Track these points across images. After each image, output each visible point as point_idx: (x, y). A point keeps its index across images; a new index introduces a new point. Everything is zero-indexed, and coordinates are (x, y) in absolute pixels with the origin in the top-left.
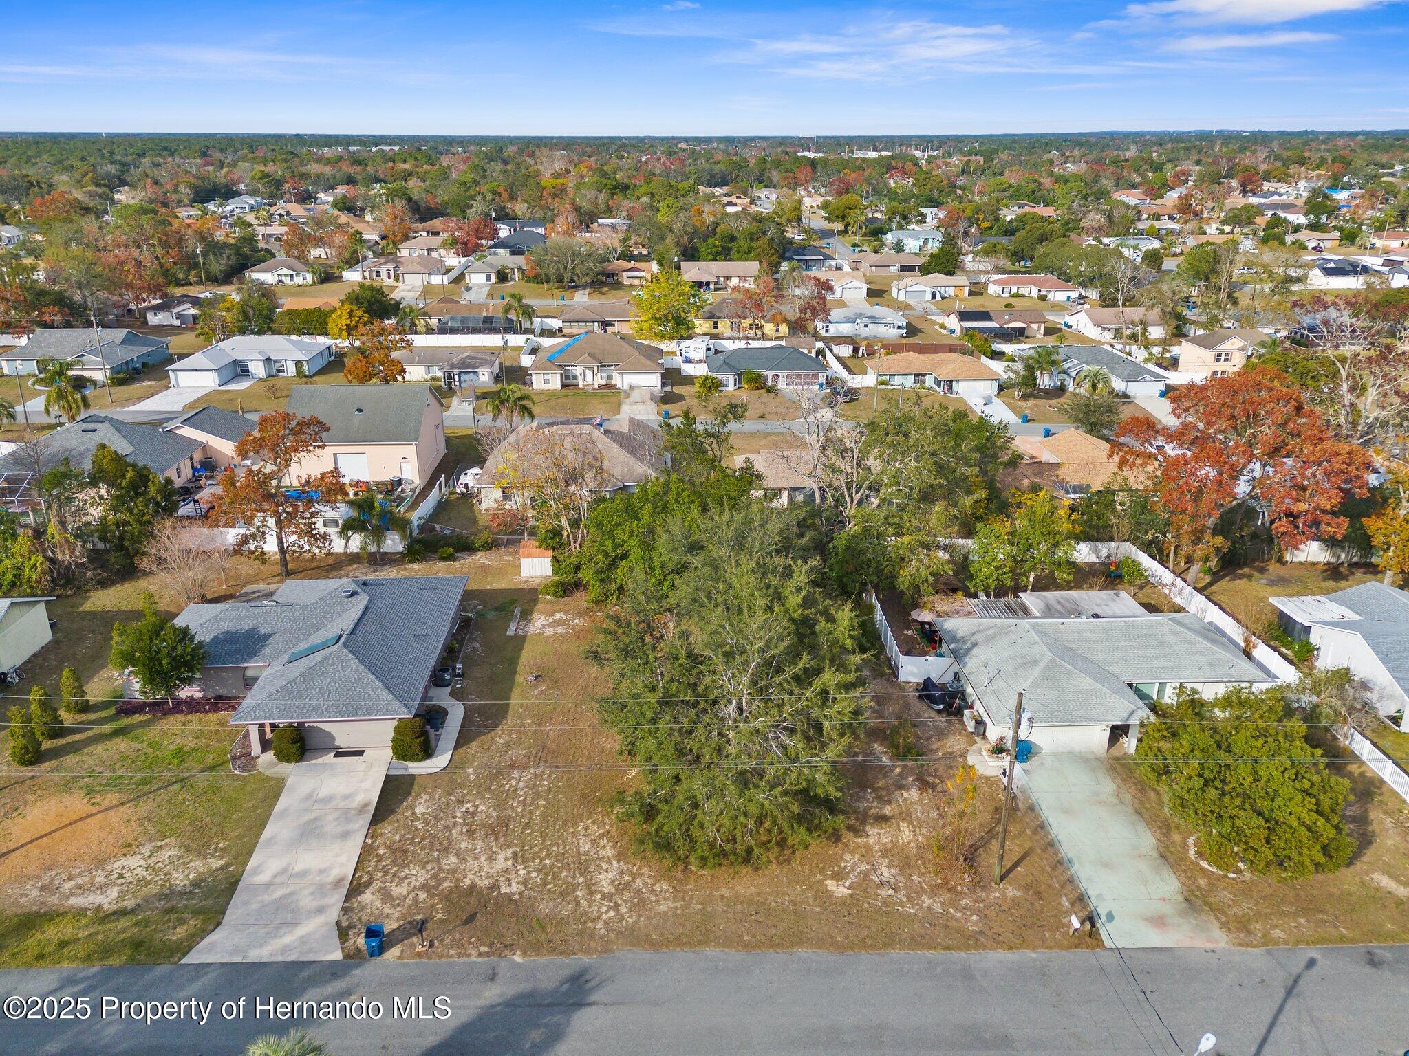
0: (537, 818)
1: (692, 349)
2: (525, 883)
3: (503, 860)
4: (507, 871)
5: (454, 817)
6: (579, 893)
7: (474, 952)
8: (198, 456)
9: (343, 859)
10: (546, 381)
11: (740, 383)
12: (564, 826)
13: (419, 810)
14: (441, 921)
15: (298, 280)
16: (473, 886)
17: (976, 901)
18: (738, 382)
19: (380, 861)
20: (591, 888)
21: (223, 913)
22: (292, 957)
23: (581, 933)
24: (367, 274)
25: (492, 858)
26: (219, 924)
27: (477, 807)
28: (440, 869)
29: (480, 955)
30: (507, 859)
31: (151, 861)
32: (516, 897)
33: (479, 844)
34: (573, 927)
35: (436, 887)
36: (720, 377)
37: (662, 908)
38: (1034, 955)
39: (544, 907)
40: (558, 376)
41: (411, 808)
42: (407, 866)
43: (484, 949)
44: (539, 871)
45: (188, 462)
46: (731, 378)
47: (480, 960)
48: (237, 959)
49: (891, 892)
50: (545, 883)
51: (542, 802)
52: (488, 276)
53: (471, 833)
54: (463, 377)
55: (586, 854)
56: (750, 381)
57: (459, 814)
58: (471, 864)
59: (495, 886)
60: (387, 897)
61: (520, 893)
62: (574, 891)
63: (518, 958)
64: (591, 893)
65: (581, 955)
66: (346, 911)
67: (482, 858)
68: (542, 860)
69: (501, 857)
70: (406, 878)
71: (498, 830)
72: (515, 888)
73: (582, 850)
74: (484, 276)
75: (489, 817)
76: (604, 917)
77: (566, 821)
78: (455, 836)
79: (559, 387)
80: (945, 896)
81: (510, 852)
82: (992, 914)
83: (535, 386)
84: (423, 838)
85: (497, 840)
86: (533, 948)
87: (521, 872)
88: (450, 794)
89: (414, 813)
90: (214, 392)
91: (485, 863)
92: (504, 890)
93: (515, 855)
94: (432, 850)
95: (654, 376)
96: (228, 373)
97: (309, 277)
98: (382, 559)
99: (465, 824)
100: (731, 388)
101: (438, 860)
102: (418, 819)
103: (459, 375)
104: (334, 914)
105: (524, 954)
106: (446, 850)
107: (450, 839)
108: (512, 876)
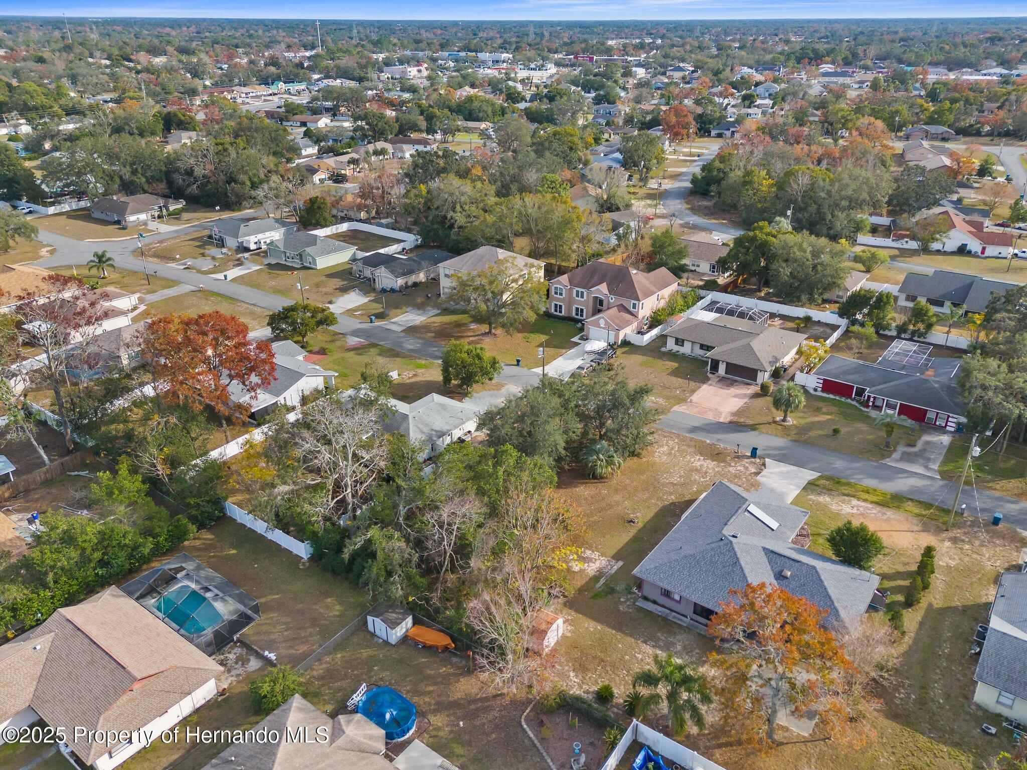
0: (677, 468)
6: (676, 449)
23: (684, 441)
25: (702, 465)
27: (699, 478)
34: (684, 443)
43: (718, 446)
51: (672, 471)
59: (705, 459)
60: (746, 468)
61: (697, 455)
63: (708, 441)
65: (688, 436)
68: (683, 460)
71: (695, 470)
73: (666, 457)
76: (672, 442)
77: (666, 464)
85: (697, 468)
87: (693, 459)
92: (702, 458)
101: (723, 471)
106: (718, 472)
107: (715, 474)
108: (697, 460)
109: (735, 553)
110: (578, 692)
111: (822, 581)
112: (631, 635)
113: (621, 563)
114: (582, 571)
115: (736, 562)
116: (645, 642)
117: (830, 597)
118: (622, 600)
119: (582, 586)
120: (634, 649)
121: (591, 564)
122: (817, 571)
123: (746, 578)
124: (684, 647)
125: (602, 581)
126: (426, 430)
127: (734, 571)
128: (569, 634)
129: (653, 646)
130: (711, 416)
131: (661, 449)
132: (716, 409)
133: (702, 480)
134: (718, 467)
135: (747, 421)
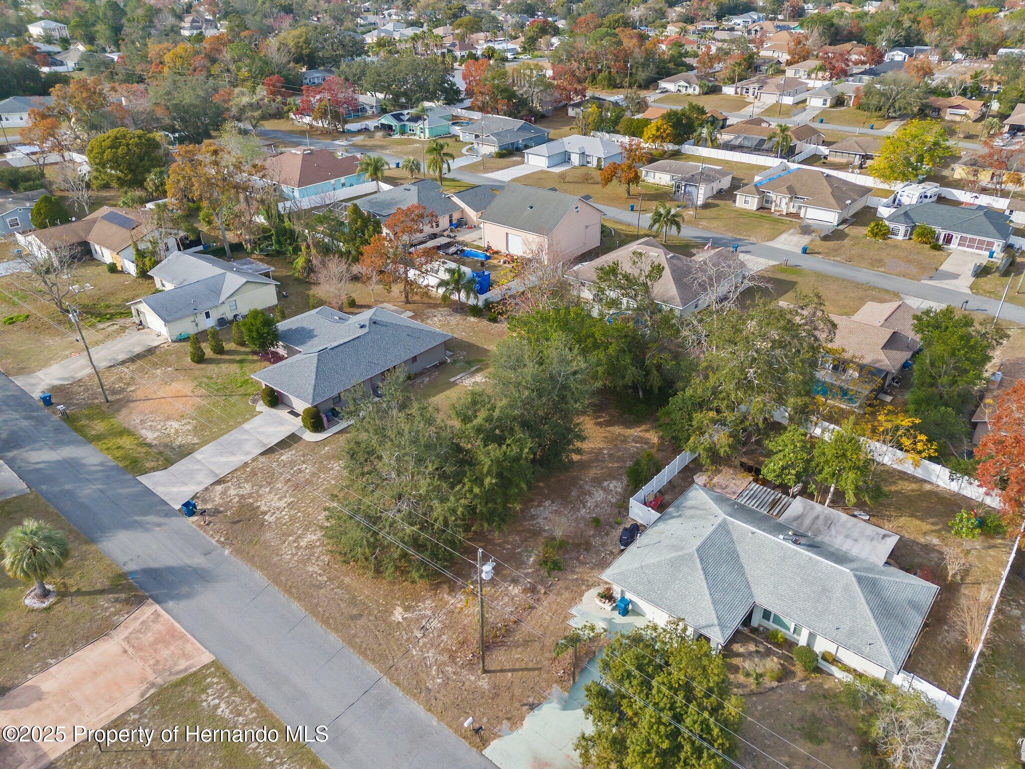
1: (905, 194)
2: (278, 519)
4: (278, 509)
5: (292, 469)
6: (291, 538)
7: (217, 539)
8: (456, 216)
10: (746, 202)
11: (911, 234)
13: (283, 457)
14: (226, 516)
15: (690, 91)
16: (258, 507)
17: (455, 673)
18: (909, 234)
19: (243, 473)
21: (172, 464)
22: (165, 499)
23: (265, 557)
24: (739, 90)
25: (280, 499)
26: (166, 468)
27: (306, 469)
28: (257, 491)
29: (218, 541)
30: (286, 503)
32: (266, 523)
33: (285, 488)
34: (267, 553)
35: (245, 499)
36: (892, 226)
38: (434, 723)
39: (269, 536)
40: (756, 200)
41: (282, 454)
42: (248, 482)
43: (222, 539)
44: (291, 516)
45: (447, 218)
46: (902, 229)
47: (215, 543)
48: (151, 488)
49: (420, 635)
50: (285, 524)
52: (825, 100)
53: (288, 481)
54: (688, 188)
56: (922, 235)
57: (295, 469)
58: (271, 496)
59: (265, 513)
60: (224, 493)
61: (270, 523)
62: (290, 536)
63: (227, 552)
64: (295, 541)
66: (205, 489)
67: (278, 496)
68: (299, 512)
69: (285, 500)
70: (241, 487)
71: (300, 485)
72: (272, 519)
74: (821, 101)
75: (304, 477)
76: (284, 556)
78: (281, 479)
79: (755, 208)
80: (444, 658)
81: (292, 499)
82: (451, 685)
83: (737, 205)
84: (268, 472)
85: (294, 490)
86: (239, 551)
87: (284, 513)
88: (304, 456)
89: (280, 458)
90: (542, 172)
91: (276, 499)
92: (266, 517)
93: (292, 502)
94: (265, 480)
95: (833, 214)
96: (557, 160)
97: (698, 89)
98: (462, 309)
99: (292, 475)
100: (900, 237)
101: (261, 487)
102: (278, 461)
103: (685, 186)
104: (201, 488)
105: (232, 552)
106: (270, 484)
107: (277, 479)
108: (278, 512)
130: (157, 627)
131: (314, 538)
132: (125, 651)
133: (304, 466)
134: (260, 496)
135: (106, 605)
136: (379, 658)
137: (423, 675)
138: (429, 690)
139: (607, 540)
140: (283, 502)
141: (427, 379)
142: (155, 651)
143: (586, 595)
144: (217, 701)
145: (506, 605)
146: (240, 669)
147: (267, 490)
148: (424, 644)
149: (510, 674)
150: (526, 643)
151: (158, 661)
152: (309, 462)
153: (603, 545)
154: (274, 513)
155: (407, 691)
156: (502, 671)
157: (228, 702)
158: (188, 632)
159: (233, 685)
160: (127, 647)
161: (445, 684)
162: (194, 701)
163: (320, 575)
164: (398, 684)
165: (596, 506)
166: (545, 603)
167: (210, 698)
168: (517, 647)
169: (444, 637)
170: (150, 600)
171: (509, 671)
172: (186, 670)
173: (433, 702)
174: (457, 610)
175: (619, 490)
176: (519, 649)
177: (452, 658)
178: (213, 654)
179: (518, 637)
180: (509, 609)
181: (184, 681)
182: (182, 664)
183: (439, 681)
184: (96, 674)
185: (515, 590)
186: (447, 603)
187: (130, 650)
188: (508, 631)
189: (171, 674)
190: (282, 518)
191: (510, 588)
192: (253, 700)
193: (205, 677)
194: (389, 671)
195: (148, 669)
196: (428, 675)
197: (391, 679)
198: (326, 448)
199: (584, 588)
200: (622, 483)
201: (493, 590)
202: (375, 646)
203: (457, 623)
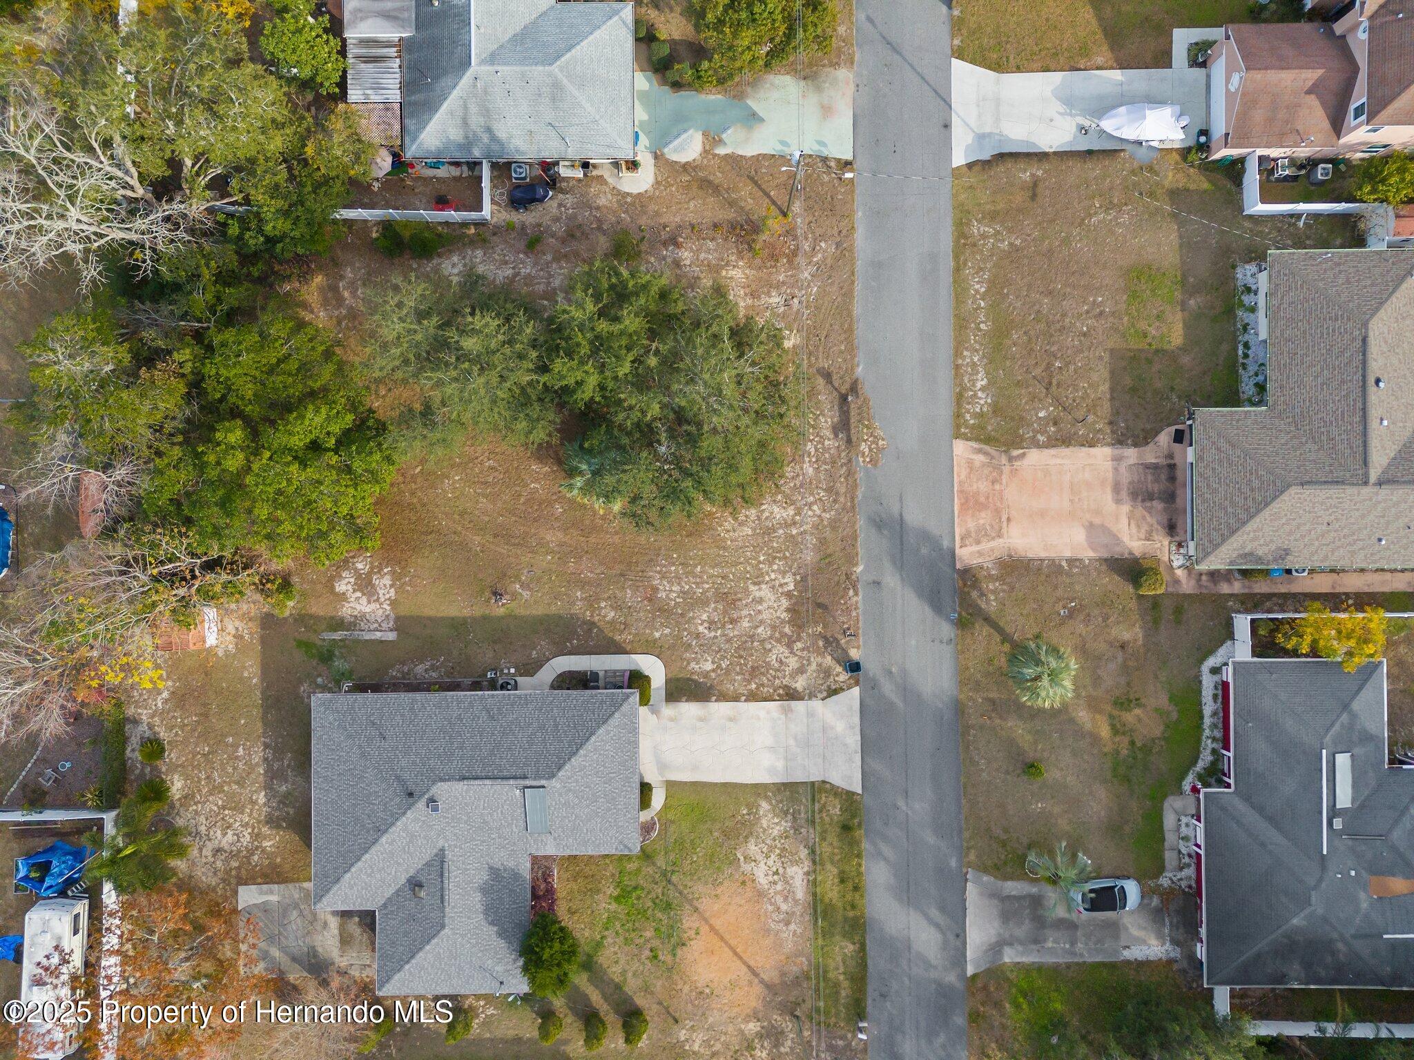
0: (715, 571)
2: (784, 573)
3: (764, 592)
4: (773, 587)
5: (716, 637)
6: (794, 532)
7: (855, 599)
9: (762, 714)
12: (725, 548)
13: (708, 666)
14: (824, 627)
16: (788, 610)
17: (806, 239)
19: (763, 685)
20: (787, 525)
21: (814, 783)
23: (834, 528)
25: (760, 601)
26: (824, 782)
27: (703, 621)
28: (771, 638)
29: (856, 594)
30: (760, 589)
31: (759, 857)
32: (798, 578)
33: (745, 612)
34: (828, 533)
35: (790, 637)
37: (811, 471)
38: (860, 214)
39: (809, 557)
41: (706, 674)
42: (768, 664)
43: (851, 593)
44: (771, 564)
47: (861, 594)
48: (858, 756)
49: (796, 301)
50: (785, 558)
51: (699, 569)
53: (733, 621)
55: (754, 529)
57: (713, 634)
58: (765, 616)
59: (789, 595)
60: (801, 670)
61: (794, 574)
62: (792, 536)
63: (859, 569)
64: (795, 523)
65: (857, 527)
66: (812, 696)
67: (760, 608)
68: (760, 562)
69: (758, 594)
70: (781, 662)
71: (729, 601)
72: (789, 579)
73: (750, 532)
75: (715, 609)
76: (818, 512)
77: (718, 547)
78: (736, 633)
80: (801, 260)
81: (752, 588)
82: (819, 231)
84: (741, 657)
85: (740, 600)
86: (851, 560)
87: (773, 576)
88: (690, 645)
89: (713, 670)
91: (765, 605)
92: (791, 587)
93: (755, 584)
94: (752, 648)
99: (723, 626)
101: (762, 642)
102: (719, 667)
104: (816, 704)
105: (857, 564)
106: (752, 637)
107: (741, 636)
108: (777, 583)
109: (393, 824)
110: (144, 717)
111: (428, 942)
112: (265, 724)
113: (391, 636)
114: (343, 597)
115: (381, 831)
116: (266, 746)
117: (412, 957)
118: (319, 680)
119: (311, 616)
120: (246, 740)
121: (364, 600)
122: (439, 932)
123: (366, 852)
124: (288, 794)
125: (338, 636)
126: (476, 121)
127: (368, 831)
128: (220, 654)
129: (266, 759)
130: (971, 525)
131: (776, 509)
132: (1009, 520)
133: (701, 629)
134: (774, 628)
135: (992, 598)
136: (844, 310)
137: (829, 261)
138: (838, 245)
139: (546, 221)
140: (762, 594)
141: (420, 669)
142: (988, 498)
143: (635, 191)
144: (980, 394)
145: (708, 251)
146: (944, 411)
147: (760, 630)
148: (800, 289)
149: (772, 193)
150: (732, 204)
151: (993, 483)
152: (693, 629)
153: (557, 219)
154: (781, 585)
155: (852, 260)
156: (774, 203)
157: (974, 385)
158: (953, 491)
159: (959, 398)
160: (1005, 524)
161: (823, 237)
162: (994, 412)
163: (809, 454)
164: (853, 273)
165: (506, 263)
166: (678, 219)
167: (982, 402)
168: (742, 208)
169: (781, 278)
170: (958, 566)
171: (769, 196)
172: (980, 451)
173: (844, 232)
174: (747, 291)
175: (455, 259)
176: (743, 204)
177: (795, 253)
178: (951, 446)
179: (731, 215)
180: (711, 245)
181: (988, 440)
182: (980, 459)
183: (823, 244)
184: (1042, 514)
185: (686, 255)
186: (746, 308)
187: (1004, 518)
188: (733, 226)
189: (992, 458)
190: (779, 571)
191: (688, 262)
192: (957, 367)
193: (973, 427)
194: (848, 295)
195: (1004, 481)
196: (825, 258)
197: (853, 282)
198: (657, 635)
199: (629, 200)
200: (440, 264)
201: (702, 276)
202: (836, 327)
203: (760, 279)
